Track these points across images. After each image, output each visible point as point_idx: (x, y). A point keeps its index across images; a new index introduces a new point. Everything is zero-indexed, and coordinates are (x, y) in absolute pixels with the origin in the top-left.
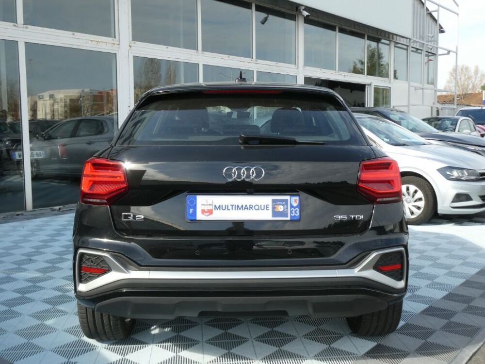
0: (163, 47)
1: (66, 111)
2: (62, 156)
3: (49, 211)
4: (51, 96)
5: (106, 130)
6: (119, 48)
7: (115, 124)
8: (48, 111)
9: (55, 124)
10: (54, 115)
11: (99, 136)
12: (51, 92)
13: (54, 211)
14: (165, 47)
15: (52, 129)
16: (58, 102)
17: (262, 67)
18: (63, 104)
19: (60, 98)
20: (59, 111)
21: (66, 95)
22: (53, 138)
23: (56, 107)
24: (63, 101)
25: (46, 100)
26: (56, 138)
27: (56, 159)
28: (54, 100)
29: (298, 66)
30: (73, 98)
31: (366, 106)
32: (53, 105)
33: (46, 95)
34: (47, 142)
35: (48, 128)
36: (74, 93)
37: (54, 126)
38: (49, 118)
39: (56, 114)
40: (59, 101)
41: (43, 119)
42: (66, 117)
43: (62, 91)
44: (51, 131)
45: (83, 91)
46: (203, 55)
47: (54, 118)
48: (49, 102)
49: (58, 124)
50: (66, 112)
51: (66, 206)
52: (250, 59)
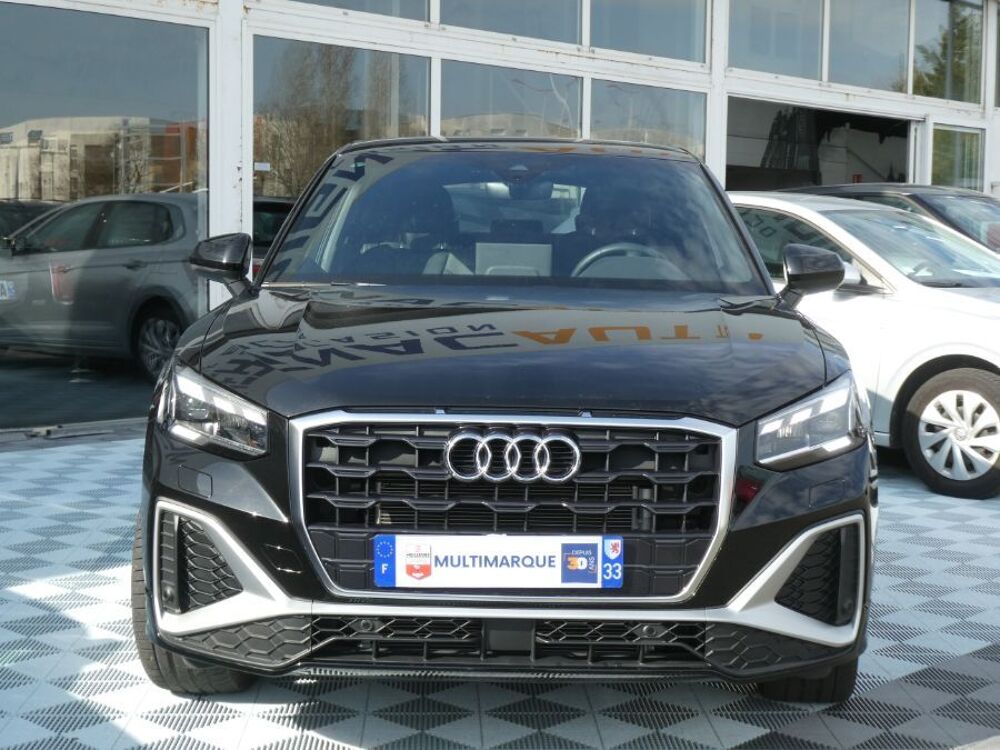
0: (336, 13)
1: (75, 179)
2: (60, 296)
3: (23, 436)
4: (35, 137)
5: (178, 232)
6: (217, 13)
7: (200, 214)
8: (25, 177)
9: (43, 212)
10: (39, 189)
11: (158, 248)
12: (34, 125)
13: (35, 439)
14: (340, 11)
15: (33, 226)
16: (52, 154)
17: (607, 69)
18: (66, 159)
19: (59, 141)
20: (56, 179)
21: (73, 133)
22: (38, 251)
23: (46, 167)
24: (68, 150)
25: (20, 148)
26: (46, 250)
27: (42, 302)
28: (43, 145)
29: (711, 68)
30: (96, 142)
31: (911, 181)
32: (39, 160)
33: (19, 132)
34: (18, 261)
35: (23, 225)
36: (98, 127)
37: (40, 218)
38: (25, 196)
39: (46, 186)
40: (55, 150)
41: (8, 199)
42: (73, 197)
43: (67, 121)
44: (33, 233)
45: (125, 123)
46: (443, 33)
47: (40, 198)
48: (26, 153)
49: (52, 211)
50: (74, 181)
51: (66, 426)
52: (574, 46)
